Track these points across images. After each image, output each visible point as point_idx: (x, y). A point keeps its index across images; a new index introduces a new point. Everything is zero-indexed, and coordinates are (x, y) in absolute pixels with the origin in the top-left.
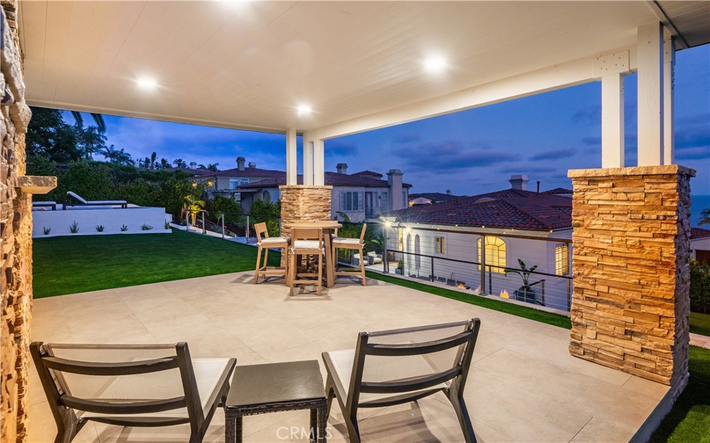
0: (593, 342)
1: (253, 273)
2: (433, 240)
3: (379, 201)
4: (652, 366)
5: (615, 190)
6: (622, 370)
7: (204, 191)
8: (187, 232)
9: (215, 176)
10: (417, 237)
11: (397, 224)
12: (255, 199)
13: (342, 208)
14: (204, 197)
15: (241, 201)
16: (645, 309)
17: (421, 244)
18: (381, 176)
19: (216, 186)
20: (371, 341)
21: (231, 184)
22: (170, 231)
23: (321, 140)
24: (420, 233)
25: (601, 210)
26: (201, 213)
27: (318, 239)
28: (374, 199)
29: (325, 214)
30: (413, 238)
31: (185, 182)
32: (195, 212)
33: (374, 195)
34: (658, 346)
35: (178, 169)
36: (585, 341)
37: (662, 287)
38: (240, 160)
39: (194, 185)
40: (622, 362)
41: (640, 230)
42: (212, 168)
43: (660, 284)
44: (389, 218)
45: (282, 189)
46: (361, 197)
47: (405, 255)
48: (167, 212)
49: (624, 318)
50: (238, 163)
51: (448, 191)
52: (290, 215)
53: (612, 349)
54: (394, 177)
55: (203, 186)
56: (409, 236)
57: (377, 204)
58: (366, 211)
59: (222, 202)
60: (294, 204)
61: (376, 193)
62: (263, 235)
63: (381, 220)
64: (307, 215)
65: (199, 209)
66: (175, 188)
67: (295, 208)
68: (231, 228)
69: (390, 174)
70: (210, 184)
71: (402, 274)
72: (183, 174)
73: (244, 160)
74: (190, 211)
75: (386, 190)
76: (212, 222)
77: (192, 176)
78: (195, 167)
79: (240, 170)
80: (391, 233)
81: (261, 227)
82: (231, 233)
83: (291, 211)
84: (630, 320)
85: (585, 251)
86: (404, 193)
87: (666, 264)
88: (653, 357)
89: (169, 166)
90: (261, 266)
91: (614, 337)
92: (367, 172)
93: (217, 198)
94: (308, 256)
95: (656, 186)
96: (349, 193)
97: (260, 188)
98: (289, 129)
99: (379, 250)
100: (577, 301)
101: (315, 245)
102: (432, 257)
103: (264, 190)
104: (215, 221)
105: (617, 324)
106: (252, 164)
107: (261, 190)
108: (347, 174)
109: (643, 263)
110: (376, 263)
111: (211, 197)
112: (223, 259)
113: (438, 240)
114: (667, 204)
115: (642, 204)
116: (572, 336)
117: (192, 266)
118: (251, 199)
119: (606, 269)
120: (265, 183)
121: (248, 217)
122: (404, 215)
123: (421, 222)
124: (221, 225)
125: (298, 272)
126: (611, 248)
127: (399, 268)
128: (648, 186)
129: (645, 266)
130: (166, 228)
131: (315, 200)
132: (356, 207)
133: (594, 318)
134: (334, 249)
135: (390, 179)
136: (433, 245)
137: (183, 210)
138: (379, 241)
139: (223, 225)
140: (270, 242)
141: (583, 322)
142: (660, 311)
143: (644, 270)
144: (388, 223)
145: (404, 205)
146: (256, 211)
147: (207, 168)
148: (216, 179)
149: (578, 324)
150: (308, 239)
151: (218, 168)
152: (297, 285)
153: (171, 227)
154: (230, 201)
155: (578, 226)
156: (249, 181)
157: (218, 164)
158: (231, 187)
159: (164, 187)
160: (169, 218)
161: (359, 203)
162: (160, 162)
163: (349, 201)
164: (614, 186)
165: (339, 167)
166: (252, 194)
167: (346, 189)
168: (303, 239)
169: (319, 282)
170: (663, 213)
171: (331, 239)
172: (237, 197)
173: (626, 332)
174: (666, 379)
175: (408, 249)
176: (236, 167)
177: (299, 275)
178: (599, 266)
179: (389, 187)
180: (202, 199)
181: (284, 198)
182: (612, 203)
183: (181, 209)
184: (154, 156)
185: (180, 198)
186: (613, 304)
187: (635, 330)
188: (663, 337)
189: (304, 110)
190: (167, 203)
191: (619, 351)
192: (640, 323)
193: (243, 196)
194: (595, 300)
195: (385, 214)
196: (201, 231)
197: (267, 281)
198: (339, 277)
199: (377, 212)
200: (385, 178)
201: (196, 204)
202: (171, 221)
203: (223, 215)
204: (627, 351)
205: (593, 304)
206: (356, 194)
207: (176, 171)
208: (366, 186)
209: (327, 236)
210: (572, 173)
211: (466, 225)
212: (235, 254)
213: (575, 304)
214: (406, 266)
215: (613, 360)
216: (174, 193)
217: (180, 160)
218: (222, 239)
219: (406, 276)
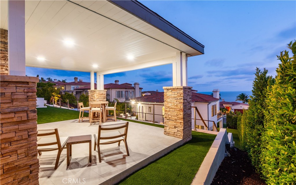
0: (168, 130)
1: (78, 119)
2: (148, 108)
3: (131, 94)
4: (179, 134)
5: (172, 92)
6: (174, 136)
7: (60, 91)
8: (53, 107)
9: (65, 85)
10: (142, 107)
11: (136, 103)
12: (82, 94)
13: (116, 97)
14: (60, 93)
15: (76, 95)
16: (178, 121)
17: (144, 109)
18: (132, 85)
19: (65, 89)
20: (102, 127)
21: (72, 88)
22: (46, 107)
23: (103, 75)
24: (143, 105)
25: (170, 97)
26: (59, 99)
27: (100, 107)
28: (129, 93)
29: (104, 99)
30: (141, 107)
31: (52, 88)
32: (57, 99)
33: (129, 92)
34: (180, 130)
35: (49, 82)
36: (167, 130)
37: (181, 115)
38: (76, 79)
39: (56, 88)
40: (174, 135)
41: (177, 102)
42: (64, 81)
43: (180, 115)
44: (133, 100)
45: (89, 91)
46: (124, 93)
47: (138, 113)
48: (45, 100)
49: (174, 124)
50: (75, 79)
51: (157, 90)
52: (92, 100)
53: (172, 132)
54: (136, 85)
55: (60, 89)
56: (140, 107)
57: (130, 95)
58: (126, 98)
59: (68, 95)
60: (93, 96)
61: (130, 91)
62: (82, 107)
63: (131, 101)
64: (97, 100)
65: (58, 98)
66: (48, 90)
67: (93, 98)
68: (71, 105)
69: (135, 84)
70: (63, 88)
71: (138, 119)
72: (51, 84)
73: (77, 78)
74: (54, 99)
75: (133, 90)
76: (64, 103)
77: (55, 85)
78: (56, 81)
79: (76, 82)
80: (134, 106)
81: (81, 104)
82: (72, 107)
83: (92, 98)
84: (175, 124)
85: (167, 107)
86: (140, 91)
87: (182, 110)
88: (179, 132)
89: (44, 81)
90: (81, 116)
91: (172, 128)
92: (126, 84)
93: (66, 94)
94: (98, 112)
95: (179, 91)
96: (119, 91)
97: (84, 89)
98: (91, 71)
99: (129, 112)
100: (166, 120)
101: (99, 109)
102: (145, 113)
103: (85, 90)
104: (65, 103)
105: (173, 125)
106: (81, 80)
107: (84, 90)
108: (119, 84)
109: (177, 110)
110: (128, 117)
111: (63, 93)
112: (68, 116)
113: (149, 107)
114: (181, 95)
115: (177, 95)
116: (165, 129)
117: (56, 119)
118: (80, 94)
119: (171, 112)
120: (86, 88)
121: (78, 101)
122: (139, 99)
123: (144, 102)
124: (67, 104)
125: (93, 118)
126: (172, 106)
127: (136, 118)
128: (178, 91)
129: (178, 110)
130: (45, 106)
131: (100, 95)
132: (122, 97)
133: (169, 124)
134: (106, 110)
135: (135, 86)
136: (148, 109)
137: (51, 99)
138: (130, 109)
139: (68, 104)
140: (84, 108)
141: (166, 125)
142: (180, 121)
143: (178, 111)
144: (133, 102)
145: (140, 95)
146: (82, 99)
147: (61, 81)
148: (65, 86)
149: (166, 126)
150: (98, 107)
151: (66, 81)
152: (93, 122)
153: (46, 106)
154: (71, 95)
155: (165, 101)
156: (79, 87)
157: (66, 80)
158: (72, 89)
159: (43, 90)
160: (46, 102)
161: (123, 95)
162: (40, 79)
163: (119, 94)
164: (172, 91)
165: (116, 81)
166: (80, 92)
167: (118, 90)
168: (96, 107)
169: (100, 120)
170: (181, 98)
171: (105, 107)
172: (74, 93)
173: (175, 127)
174: (182, 137)
175: (139, 111)
176: (74, 81)
177: (94, 119)
178: (169, 111)
179: (135, 89)
180: (59, 94)
181: (90, 94)
182: (172, 95)
183: (50, 98)
184: (38, 76)
185: (50, 94)
186: (172, 120)
187: (176, 126)
188: (181, 127)
189: (95, 66)
190: (44, 96)
191: (173, 132)
192: (177, 124)
193: (77, 93)
194: (169, 120)
195: (132, 99)
196: (59, 107)
197: (83, 121)
198: (108, 119)
199: (129, 98)
200: (133, 86)
201: (57, 96)
202: (46, 103)
203: (68, 100)
204: (175, 132)
205: (168, 121)
206: (122, 92)
207: (48, 83)
208: (126, 89)
209: (103, 106)
210: (164, 88)
211: (158, 102)
212: (73, 114)
213: (165, 121)
214: (139, 117)
215: (172, 134)
216: (48, 92)
217: (49, 78)
218: (68, 109)
219: (139, 120)
